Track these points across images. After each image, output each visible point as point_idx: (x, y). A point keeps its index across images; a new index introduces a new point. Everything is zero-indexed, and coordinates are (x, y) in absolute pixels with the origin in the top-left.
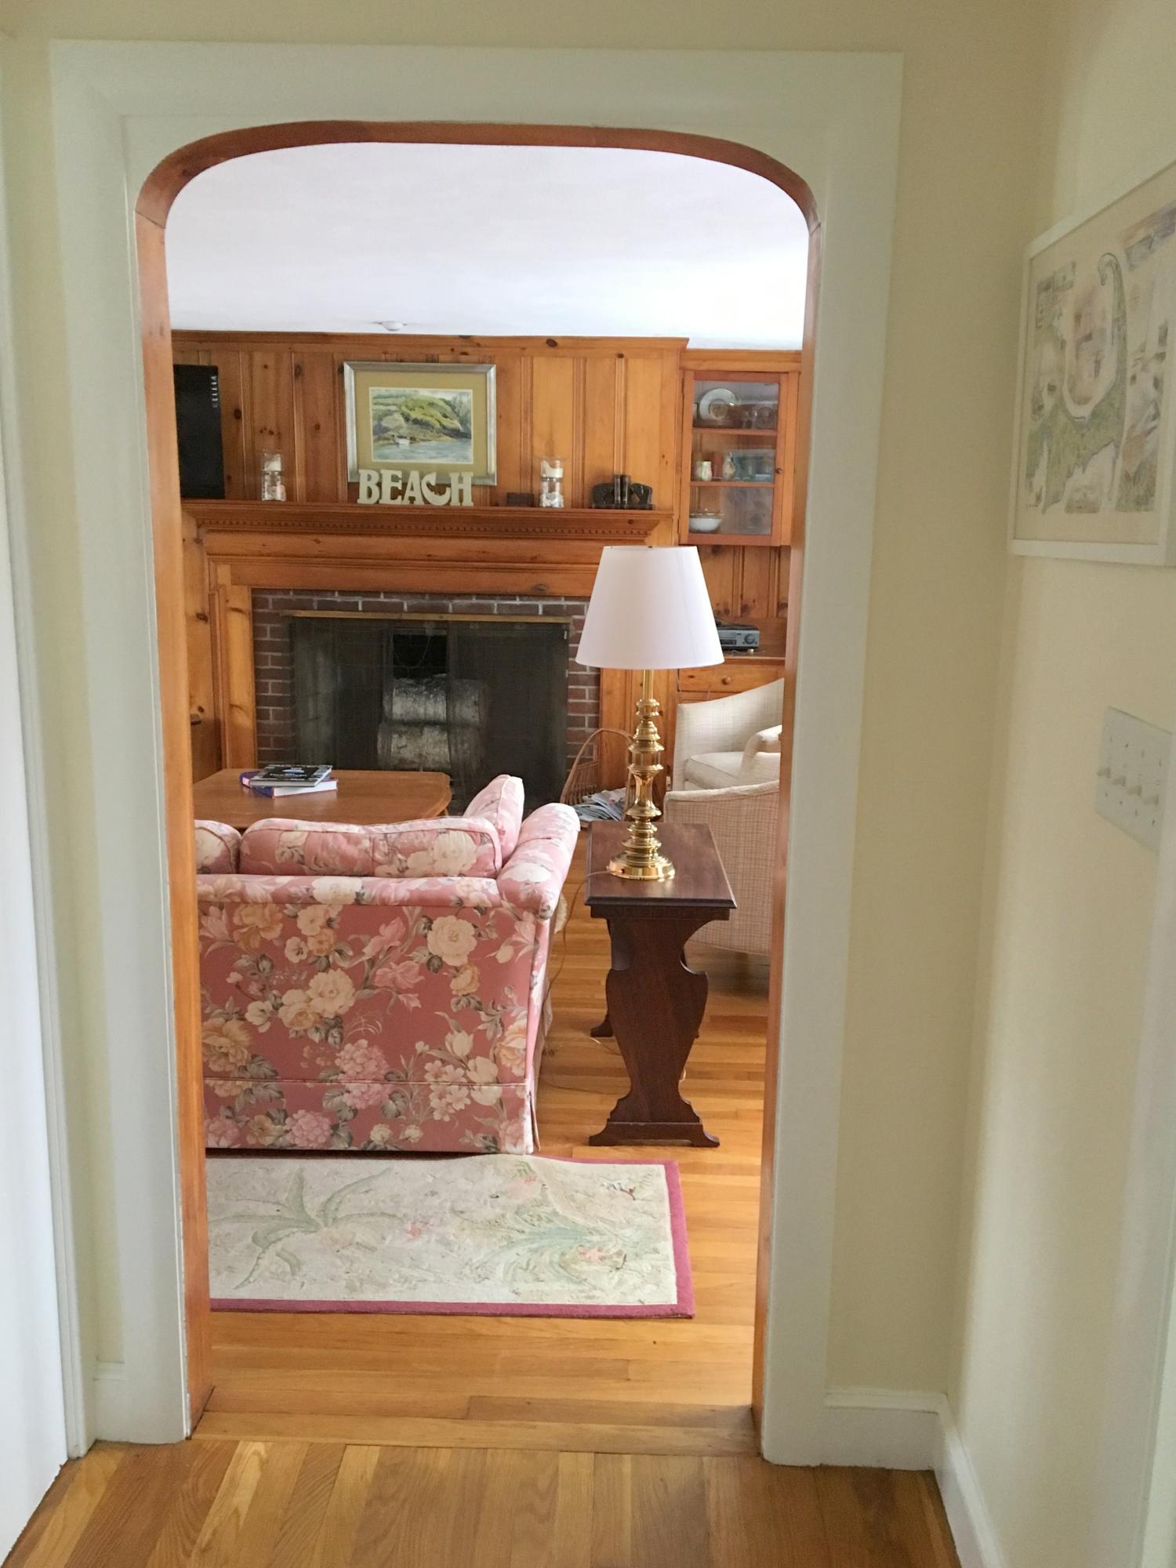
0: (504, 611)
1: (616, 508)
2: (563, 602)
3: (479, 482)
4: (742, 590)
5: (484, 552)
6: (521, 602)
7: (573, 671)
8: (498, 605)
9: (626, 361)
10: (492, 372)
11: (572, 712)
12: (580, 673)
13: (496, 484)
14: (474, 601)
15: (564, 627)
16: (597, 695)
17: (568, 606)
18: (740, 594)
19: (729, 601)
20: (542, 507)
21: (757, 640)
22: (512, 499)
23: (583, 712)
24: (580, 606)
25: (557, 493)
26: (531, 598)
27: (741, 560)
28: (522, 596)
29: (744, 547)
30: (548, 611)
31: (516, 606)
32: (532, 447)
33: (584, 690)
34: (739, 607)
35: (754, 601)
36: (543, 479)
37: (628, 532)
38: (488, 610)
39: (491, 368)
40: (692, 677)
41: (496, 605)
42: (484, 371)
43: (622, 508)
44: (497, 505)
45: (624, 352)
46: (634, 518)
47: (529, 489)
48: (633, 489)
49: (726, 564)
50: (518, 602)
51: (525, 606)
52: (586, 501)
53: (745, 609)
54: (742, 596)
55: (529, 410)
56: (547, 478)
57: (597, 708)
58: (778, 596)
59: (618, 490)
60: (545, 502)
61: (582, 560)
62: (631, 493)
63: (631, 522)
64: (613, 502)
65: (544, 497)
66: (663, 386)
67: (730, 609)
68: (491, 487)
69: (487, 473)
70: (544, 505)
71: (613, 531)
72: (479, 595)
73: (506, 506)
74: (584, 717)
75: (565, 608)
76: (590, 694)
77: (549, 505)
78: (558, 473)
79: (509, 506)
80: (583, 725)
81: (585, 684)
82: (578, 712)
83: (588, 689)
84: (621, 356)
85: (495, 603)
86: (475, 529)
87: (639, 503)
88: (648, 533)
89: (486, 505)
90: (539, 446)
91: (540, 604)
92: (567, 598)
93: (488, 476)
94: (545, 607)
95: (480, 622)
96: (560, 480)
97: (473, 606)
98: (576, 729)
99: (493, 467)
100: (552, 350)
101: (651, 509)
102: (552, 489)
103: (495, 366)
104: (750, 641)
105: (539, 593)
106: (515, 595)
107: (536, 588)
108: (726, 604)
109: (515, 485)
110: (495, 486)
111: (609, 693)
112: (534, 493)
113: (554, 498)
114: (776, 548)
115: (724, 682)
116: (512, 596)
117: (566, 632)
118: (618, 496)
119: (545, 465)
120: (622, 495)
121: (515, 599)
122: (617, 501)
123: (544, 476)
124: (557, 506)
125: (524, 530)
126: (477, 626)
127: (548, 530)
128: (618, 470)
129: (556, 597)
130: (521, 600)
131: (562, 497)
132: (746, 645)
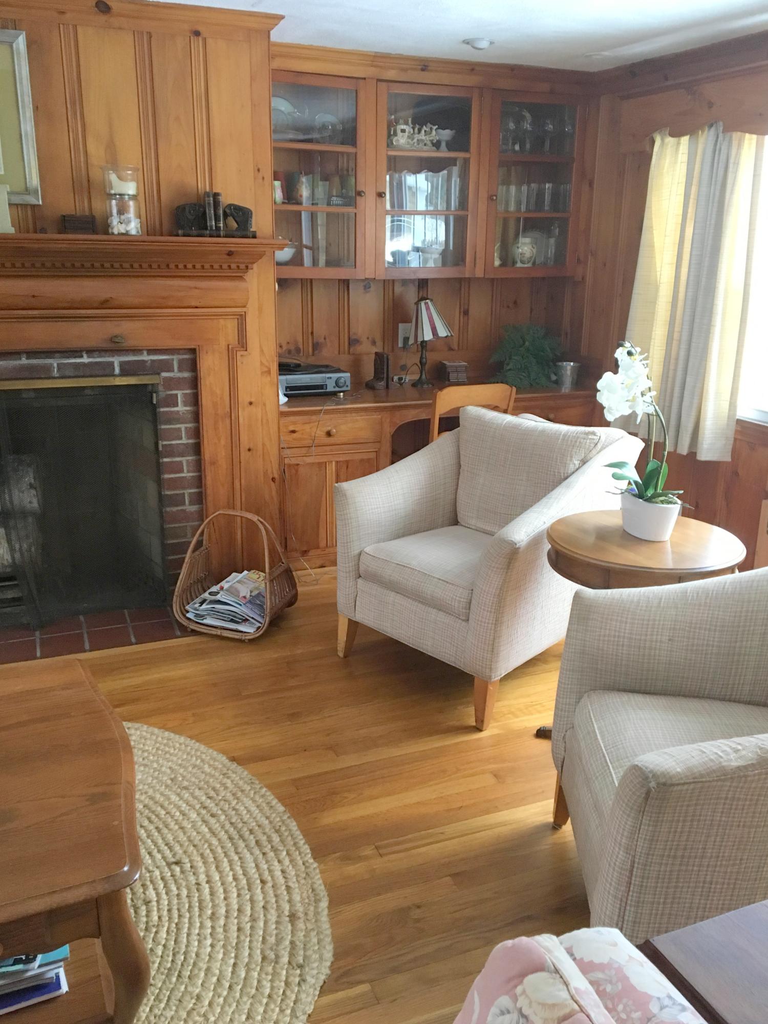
0: (67, 373)
1: (211, 236)
2: (145, 357)
3: (17, 200)
4: (312, 328)
5: (34, 296)
6: (91, 360)
7: (166, 440)
8: (58, 365)
9: (205, 40)
10: (21, 42)
11: (168, 489)
12: (174, 442)
13: (41, 203)
14: (24, 361)
15: (150, 388)
16: (199, 466)
17: (153, 361)
18: (310, 331)
19: (300, 340)
20: (113, 234)
21: (348, 383)
22: (67, 223)
23: (184, 488)
24: (169, 359)
25: (131, 214)
26: (103, 354)
27: (309, 293)
28: (90, 352)
29: (311, 280)
30: (126, 370)
31: (84, 364)
32: (86, 152)
33: (181, 462)
34: (310, 344)
35: (325, 339)
36: (111, 196)
37: (225, 266)
38: (45, 373)
39: (17, 37)
40: (293, 432)
41: (55, 365)
42: (10, 40)
43: (219, 236)
44: (43, 231)
45: (200, 28)
46: (232, 249)
47: (87, 209)
48: (228, 211)
49: (295, 297)
50: (85, 360)
51: (96, 363)
52: (166, 226)
53: (316, 346)
54: (312, 333)
55: (77, 100)
56: (115, 195)
57: (199, 481)
58: (349, 332)
59: (211, 212)
60: (117, 227)
61: (171, 303)
62: (226, 215)
63: (230, 254)
64: (206, 229)
65: (115, 221)
66: (252, 79)
67: (301, 347)
68: (34, 207)
69: (27, 189)
70: (116, 232)
71: (207, 266)
72: (31, 354)
73: (60, 233)
74: (184, 494)
75: (148, 364)
76: (188, 466)
77: (123, 231)
78: (131, 188)
79: (65, 233)
80: (183, 504)
81: (182, 455)
82: (175, 488)
83: (186, 460)
84: (197, 34)
85: (54, 362)
86: (18, 265)
87: (237, 230)
88: (250, 266)
89: (28, 232)
90: (96, 151)
91: (116, 361)
92: (151, 352)
93: (27, 191)
94: (122, 364)
95: (35, 390)
96: (134, 197)
97: (23, 368)
98: (175, 509)
99: (34, 180)
100: (103, 18)
101: (254, 237)
102: (121, 212)
103: (24, 33)
104: (341, 385)
105: (115, 347)
106: (81, 351)
107: (112, 340)
108: (296, 342)
109: (67, 204)
110: (39, 205)
111: (213, 463)
112: (94, 214)
113: (129, 222)
114: (344, 280)
115: (329, 434)
116: (77, 353)
117: (154, 395)
118: (211, 220)
119: (113, 177)
120: (217, 219)
121: (82, 357)
122: (211, 227)
123: (113, 192)
124: (133, 232)
125: (88, 265)
126: (32, 395)
127: (121, 266)
128: (203, 186)
129: (136, 351)
130: (89, 357)
131: (138, 220)
132: (337, 389)
